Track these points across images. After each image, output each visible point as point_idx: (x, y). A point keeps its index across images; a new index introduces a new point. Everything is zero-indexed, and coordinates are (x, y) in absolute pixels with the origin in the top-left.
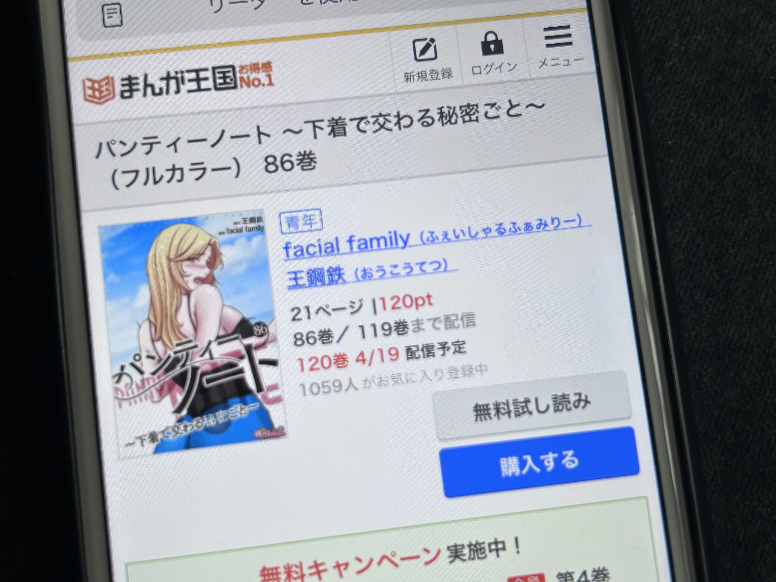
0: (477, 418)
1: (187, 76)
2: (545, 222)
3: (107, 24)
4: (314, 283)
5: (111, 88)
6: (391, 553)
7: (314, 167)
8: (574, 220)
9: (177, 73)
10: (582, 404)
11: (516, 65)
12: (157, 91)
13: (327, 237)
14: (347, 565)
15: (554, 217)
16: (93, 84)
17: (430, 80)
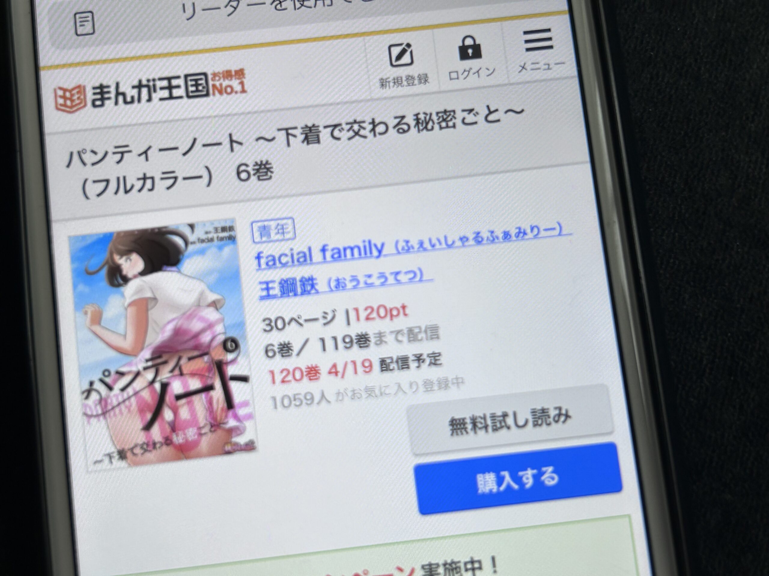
0: (453, 433)
1: (159, 84)
2: (524, 230)
3: (79, 33)
4: (287, 293)
5: (82, 97)
6: (363, 571)
8: (554, 229)
9: (148, 81)
10: (562, 418)
11: (494, 69)
12: (129, 99)
13: (299, 246)
15: (533, 225)
16: (64, 93)
17: (406, 86)
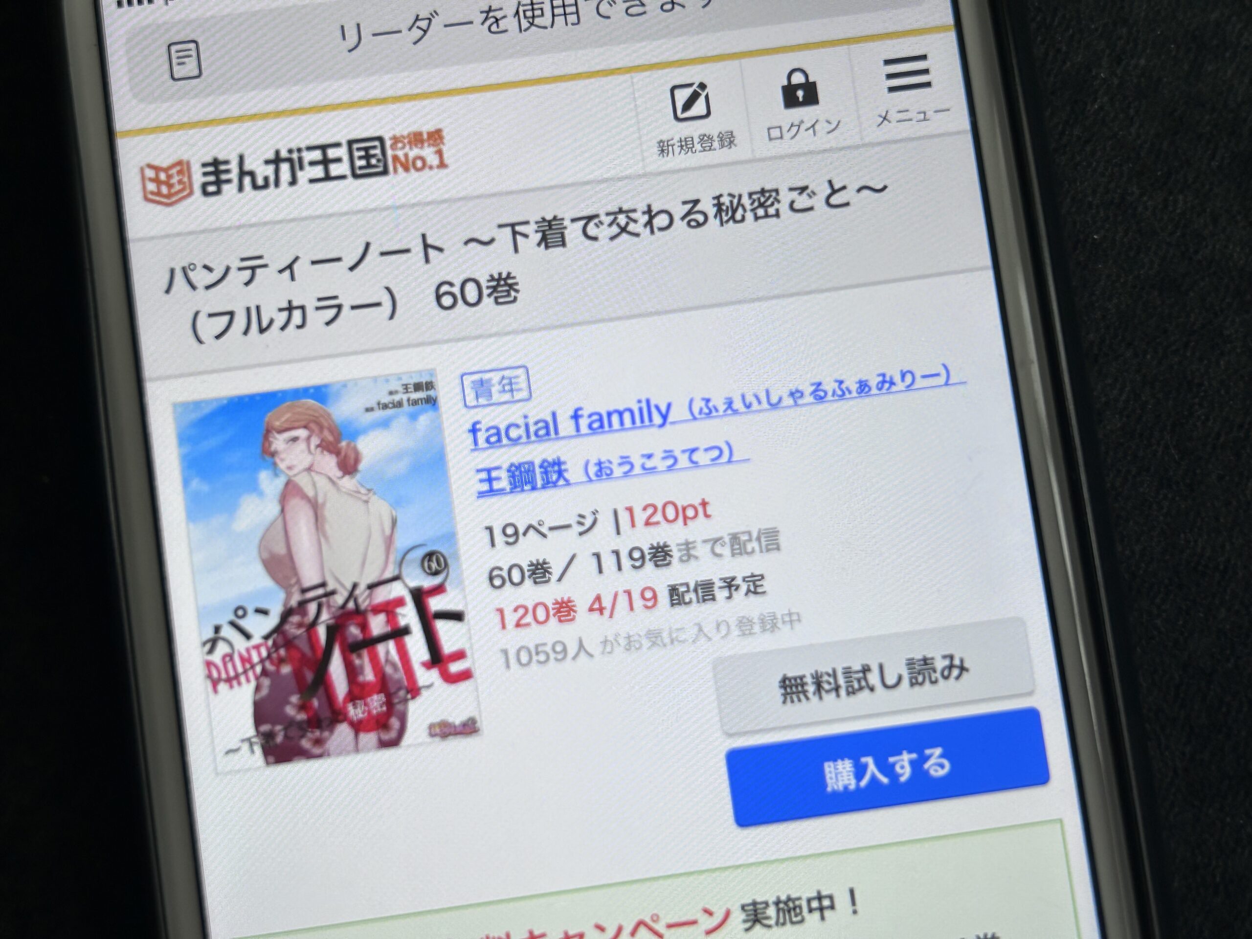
0: (785, 699)
1: (309, 156)
2: (891, 378)
3: (176, 76)
4: (520, 486)
5: (186, 179)
6: (652, 917)
7: (515, 299)
8: (937, 375)
9: (290, 151)
10: (955, 672)
11: (839, 122)
12: (260, 182)
13: (538, 411)
14: (581, 936)
15: (905, 370)
16: (157, 175)
17: (700, 151)
